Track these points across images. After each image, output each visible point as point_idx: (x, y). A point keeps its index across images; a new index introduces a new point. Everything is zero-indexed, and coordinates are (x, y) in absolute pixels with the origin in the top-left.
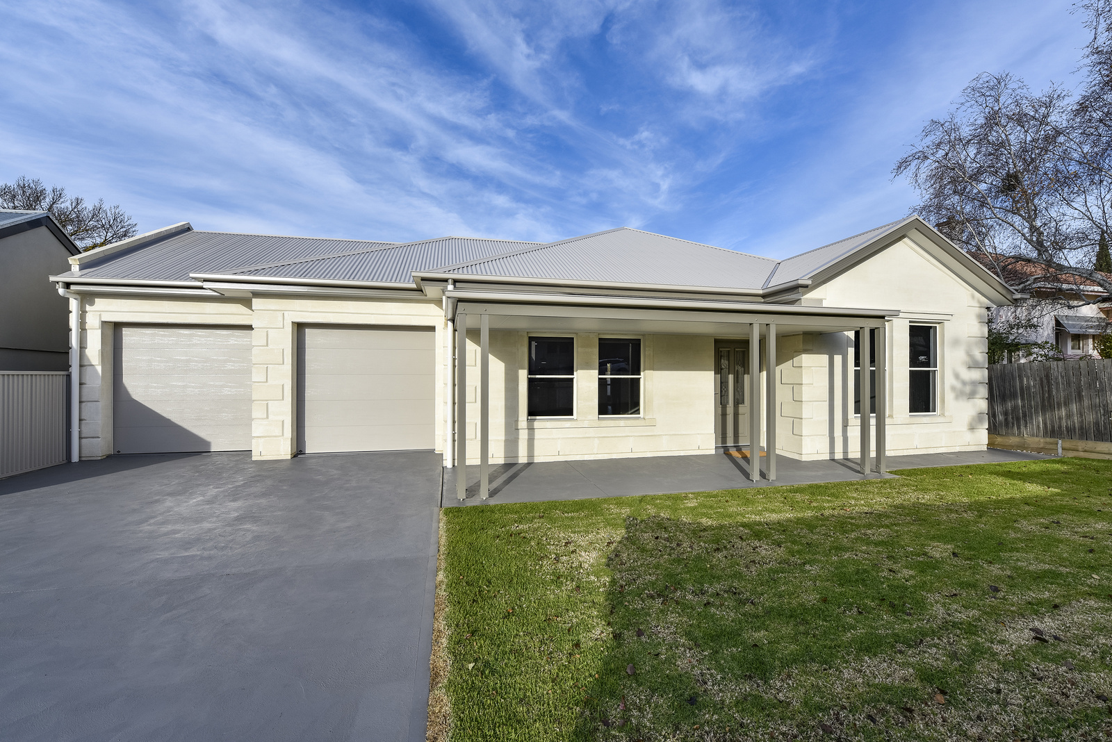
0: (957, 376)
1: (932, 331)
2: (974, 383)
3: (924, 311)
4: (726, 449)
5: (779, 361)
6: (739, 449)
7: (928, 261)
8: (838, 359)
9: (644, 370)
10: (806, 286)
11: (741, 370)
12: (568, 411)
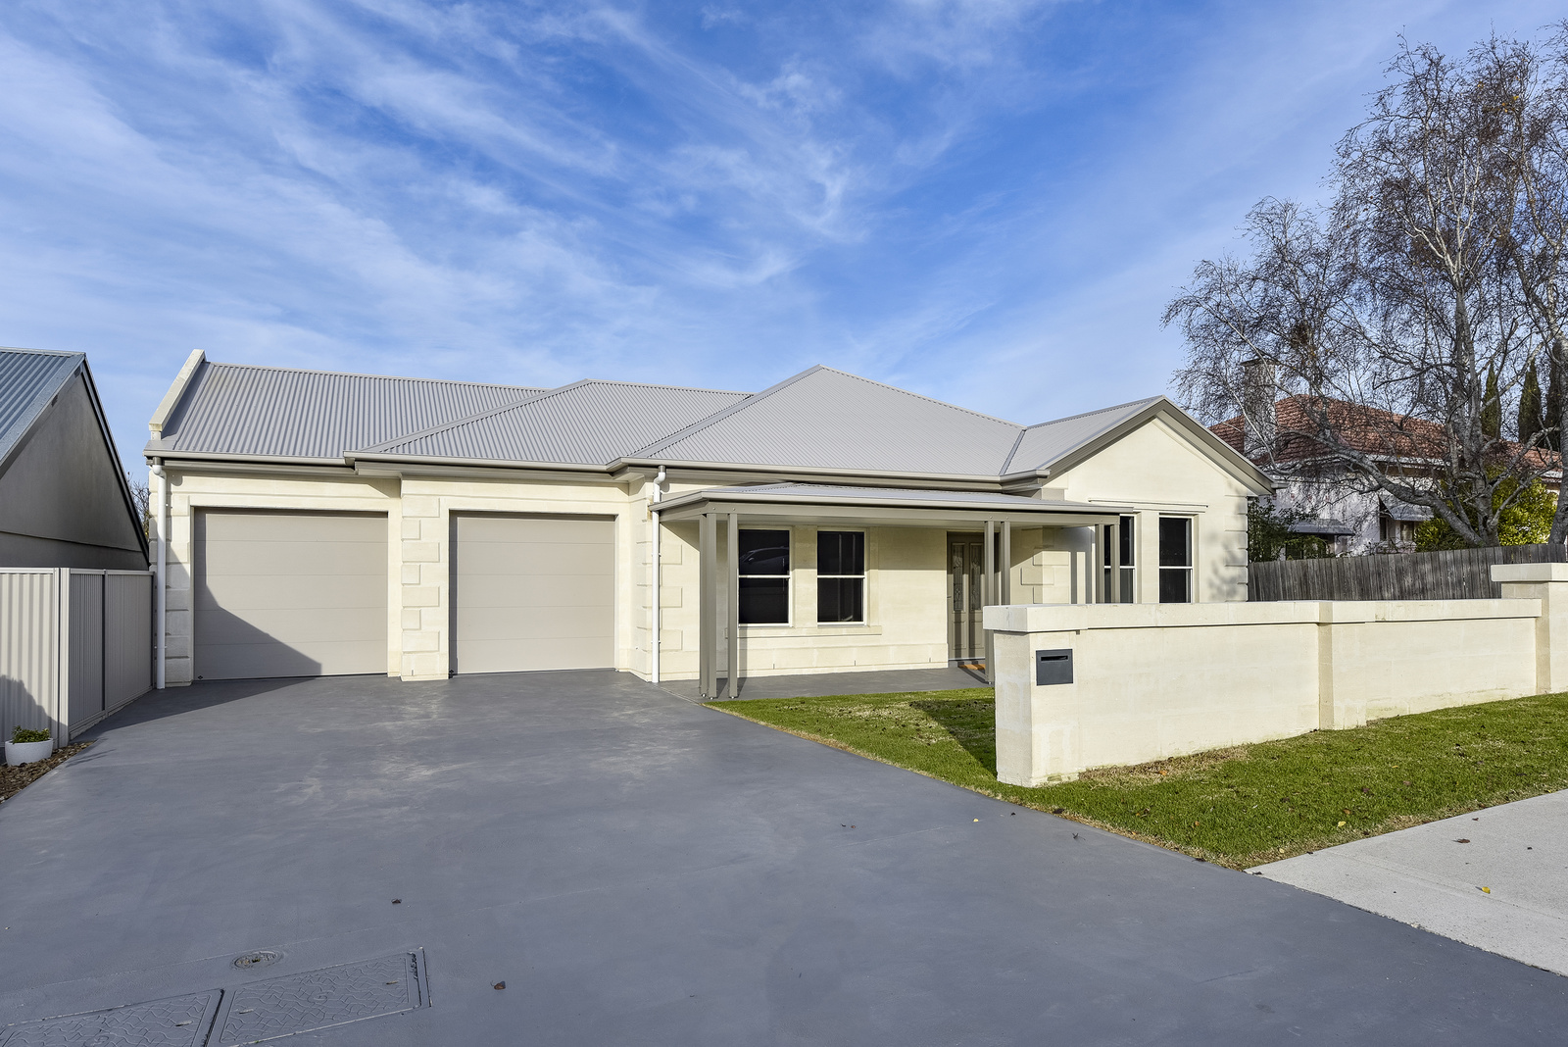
0: (1216, 572)
1: (1187, 523)
2: (1232, 581)
3: (1176, 503)
4: (961, 664)
5: (1014, 562)
6: (975, 662)
7: (1181, 444)
8: (1081, 556)
9: (868, 569)
10: (1046, 477)
11: (977, 568)
12: (782, 617)
